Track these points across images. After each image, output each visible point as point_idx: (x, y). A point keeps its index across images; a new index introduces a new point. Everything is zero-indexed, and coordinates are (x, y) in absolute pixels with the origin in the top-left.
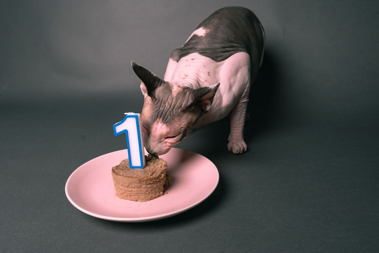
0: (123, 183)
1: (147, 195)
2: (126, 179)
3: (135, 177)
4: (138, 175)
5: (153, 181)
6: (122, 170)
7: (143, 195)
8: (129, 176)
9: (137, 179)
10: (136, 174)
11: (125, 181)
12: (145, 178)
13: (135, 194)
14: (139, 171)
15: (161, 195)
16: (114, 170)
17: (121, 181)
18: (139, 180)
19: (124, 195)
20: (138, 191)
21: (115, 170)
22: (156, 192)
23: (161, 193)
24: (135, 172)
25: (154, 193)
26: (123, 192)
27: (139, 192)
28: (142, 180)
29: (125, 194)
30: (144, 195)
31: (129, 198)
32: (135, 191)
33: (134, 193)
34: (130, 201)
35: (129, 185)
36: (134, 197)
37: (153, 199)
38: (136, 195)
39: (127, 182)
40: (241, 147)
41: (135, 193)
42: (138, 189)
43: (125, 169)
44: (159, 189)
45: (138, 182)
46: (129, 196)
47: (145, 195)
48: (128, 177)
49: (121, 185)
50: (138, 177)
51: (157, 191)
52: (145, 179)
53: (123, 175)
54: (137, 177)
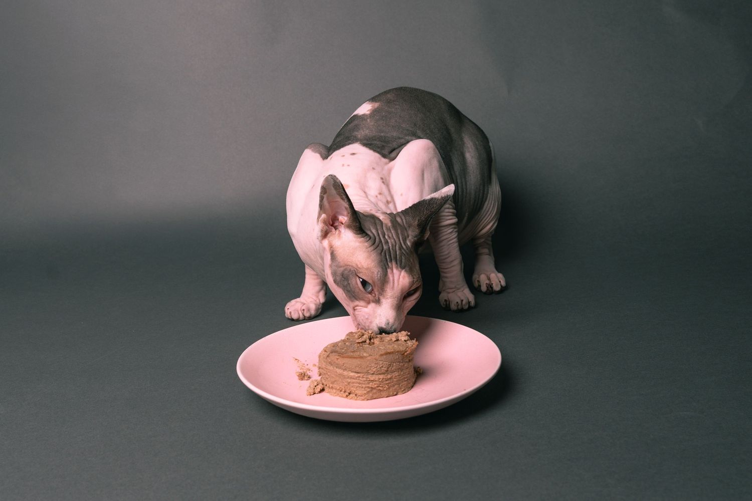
0: (378, 368)
7: (405, 381)
38: (396, 385)
40: (462, 298)
42: (399, 373)
46: (386, 390)
49: (373, 374)
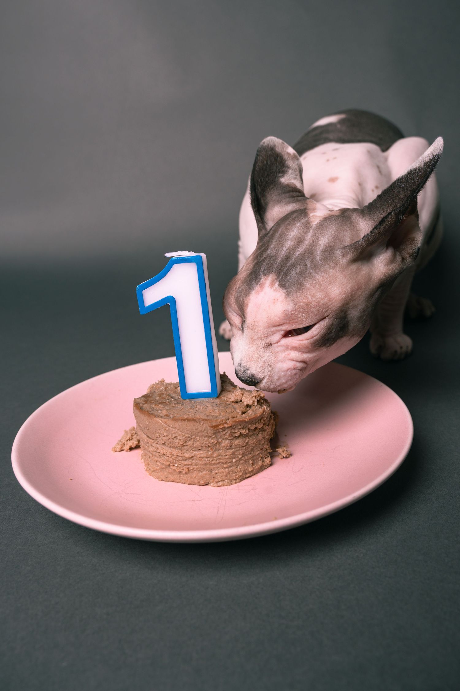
0: (170, 436)
1: (233, 468)
2: (177, 426)
3: (204, 420)
4: (208, 413)
5: (249, 429)
6: (162, 403)
7: (223, 468)
8: (185, 416)
9: (206, 425)
10: (201, 410)
11: (175, 430)
12: (228, 422)
13: (202, 467)
14: (207, 404)
15: (266, 466)
16: (141, 405)
17: (163, 431)
18: (212, 427)
19: (171, 471)
20: (211, 456)
21: (144, 404)
22: (255, 458)
23: (268, 462)
24: (198, 407)
25: (251, 462)
26: (168, 463)
27: (212, 461)
28: (221, 427)
29: (174, 468)
30: (226, 468)
31: (183, 476)
32: (202, 458)
33: (200, 462)
34: (187, 485)
35: (186, 442)
36: (200, 474)
37: (249, 477)
38: (204, 469)
39: (179, 435)
40: (402, 345)
41: (201, 464)
42: (210, 453)
43: (170, 401)
44: (262, 449)
45: (210, 431)
46: (186, 473)
47: (228, 467)
48: (184, 420)
49: (163, 444)
50: (210, 418)
51: (259, 454)
52: (230, 423)
53: (167, 415)
54: (206, 418)
